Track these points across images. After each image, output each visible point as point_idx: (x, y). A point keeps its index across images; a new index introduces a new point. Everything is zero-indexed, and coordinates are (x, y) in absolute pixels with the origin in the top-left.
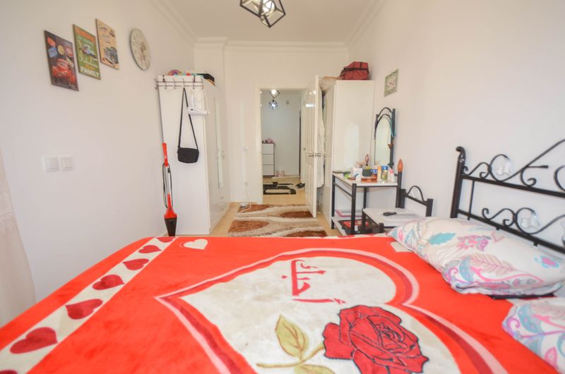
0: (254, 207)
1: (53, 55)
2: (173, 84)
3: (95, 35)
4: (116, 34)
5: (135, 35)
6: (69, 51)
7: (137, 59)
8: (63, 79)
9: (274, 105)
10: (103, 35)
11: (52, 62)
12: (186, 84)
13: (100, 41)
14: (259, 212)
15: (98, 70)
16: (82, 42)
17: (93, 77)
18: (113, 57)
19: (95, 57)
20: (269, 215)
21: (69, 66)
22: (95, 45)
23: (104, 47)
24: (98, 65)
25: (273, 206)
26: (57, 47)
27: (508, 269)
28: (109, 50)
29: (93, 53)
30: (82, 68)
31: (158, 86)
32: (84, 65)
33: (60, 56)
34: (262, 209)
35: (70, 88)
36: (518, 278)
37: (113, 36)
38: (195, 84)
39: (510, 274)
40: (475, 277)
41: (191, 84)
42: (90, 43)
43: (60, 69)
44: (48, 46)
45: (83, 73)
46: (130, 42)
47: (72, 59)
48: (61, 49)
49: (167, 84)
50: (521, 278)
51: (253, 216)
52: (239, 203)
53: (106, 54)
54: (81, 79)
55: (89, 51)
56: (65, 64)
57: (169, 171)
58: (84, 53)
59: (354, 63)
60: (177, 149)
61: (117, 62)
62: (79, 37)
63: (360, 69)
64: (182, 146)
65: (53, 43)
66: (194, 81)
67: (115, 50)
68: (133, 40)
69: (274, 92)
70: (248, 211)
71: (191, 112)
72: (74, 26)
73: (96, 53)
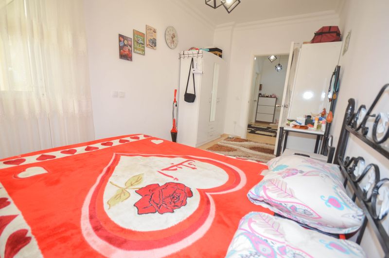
0: (238, 139)
1: (121, 45)
2: (187, 56)
3: (145, 33)
4: (157, 31)
5: (169, 30)
6: (130, 42)
7: (168, 43)
8: (125, 56)
9: (279, 68)
10: (149, 33)
11: (121, 48)
12: (194, 55)
13: (147, 36)
14: (238, 143)
15: (144, 51)
16: (137, 37)
17: (140, 54)
18: (154, 43)
19: (143, 44)
20: (241, 146)
21: (129, 50)
22: (144, 38)
23: (149, 39)
24: (144, 48)
25: (250, 141)
26: (124, 41)
27: (290, 195)
28: (152, 40)
29: (142, 42)
30: (135, 50)
31: (180, 57)
32: (137, 49)
33: (125, 45)
34: (241, 142)
35: (128, 60)
36: (295, 205)
37: (155, 32)
38: (199, 55)
39: (289, 199)
40: (262, 193)
41: (197, 55)
42: (141, 37)
43: (124, 51)
44: (120, 41)
45: (136, 53)
46: (165, 34)
47: (131, 46)
48: (126, 42)
49: (185, 56)
50: (298, 206)
51: (230, 144)
52: (228, 135)
53: (150, 42)
54: (134, 55)
55: (140, 42)
56: (126, 49)
57: (176, 106)
58: (137, 42)
59: (324, 28)
60: (185, 93)
61: (155, 46)
62: (136, 35)
63: (329, 32)
64: (188, 92)
65: (122, 40)
66: (198, 53)
67: (155, 40)
68: (167, 33)
69: (272, 58)
70: (232, 141)
71: (194, 72)
72: (134, 30)
73: (144, 42)
